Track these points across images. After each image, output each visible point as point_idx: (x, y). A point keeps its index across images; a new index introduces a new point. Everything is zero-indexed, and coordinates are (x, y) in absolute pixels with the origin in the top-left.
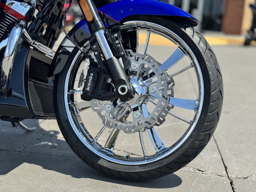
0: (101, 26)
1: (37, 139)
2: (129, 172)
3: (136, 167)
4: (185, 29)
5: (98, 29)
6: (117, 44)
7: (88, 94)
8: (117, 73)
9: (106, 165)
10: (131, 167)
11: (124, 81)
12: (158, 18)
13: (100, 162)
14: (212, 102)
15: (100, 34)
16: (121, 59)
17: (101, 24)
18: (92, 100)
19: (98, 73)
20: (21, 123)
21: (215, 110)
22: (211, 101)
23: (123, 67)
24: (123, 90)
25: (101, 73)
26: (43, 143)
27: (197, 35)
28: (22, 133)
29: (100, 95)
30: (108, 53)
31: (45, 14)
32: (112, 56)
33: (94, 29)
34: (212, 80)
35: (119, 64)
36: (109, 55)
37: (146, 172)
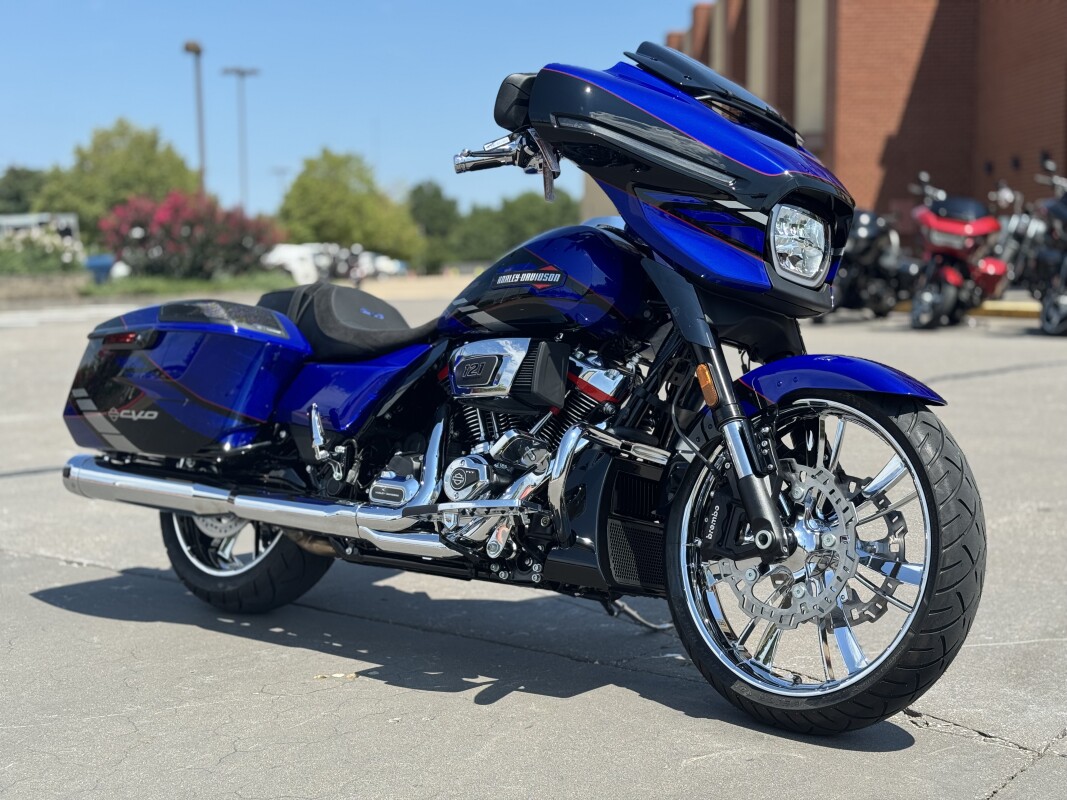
0: (734, 414)
1: (663, 648)
2: (787, 710)
3: (800, 701)
4: (897, 417)
5: (728, 418)
6: (763, 448)
7: (710, 548)
8: (757, 506)
9: (746, 693)
10: (792, 700)
11: (768, 523)
12: (849, 395)
13: (736, 687)
14: (942, 570)
15: (731, 430)
16: (767, 479)
17: (737, 411)
18: (722, 561)
19: (729, 507)
20: (617, 601)
21: (953, 586)
22: (940, 567)
23: (770, 494)
24: (764, 539)
25: (734, 506)
26: (669, 655)
27: (922, 428)
28: (637, 633)
29: (731, 550)
30: (743, 467)
31: (648, 389)
32: (751, 472)
33: (720, 419)
34: (943, 523)
35: (762, 488)
36: (745, 469)
37: (818, 710)
